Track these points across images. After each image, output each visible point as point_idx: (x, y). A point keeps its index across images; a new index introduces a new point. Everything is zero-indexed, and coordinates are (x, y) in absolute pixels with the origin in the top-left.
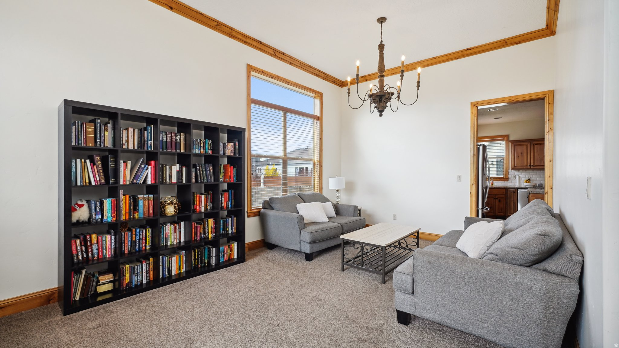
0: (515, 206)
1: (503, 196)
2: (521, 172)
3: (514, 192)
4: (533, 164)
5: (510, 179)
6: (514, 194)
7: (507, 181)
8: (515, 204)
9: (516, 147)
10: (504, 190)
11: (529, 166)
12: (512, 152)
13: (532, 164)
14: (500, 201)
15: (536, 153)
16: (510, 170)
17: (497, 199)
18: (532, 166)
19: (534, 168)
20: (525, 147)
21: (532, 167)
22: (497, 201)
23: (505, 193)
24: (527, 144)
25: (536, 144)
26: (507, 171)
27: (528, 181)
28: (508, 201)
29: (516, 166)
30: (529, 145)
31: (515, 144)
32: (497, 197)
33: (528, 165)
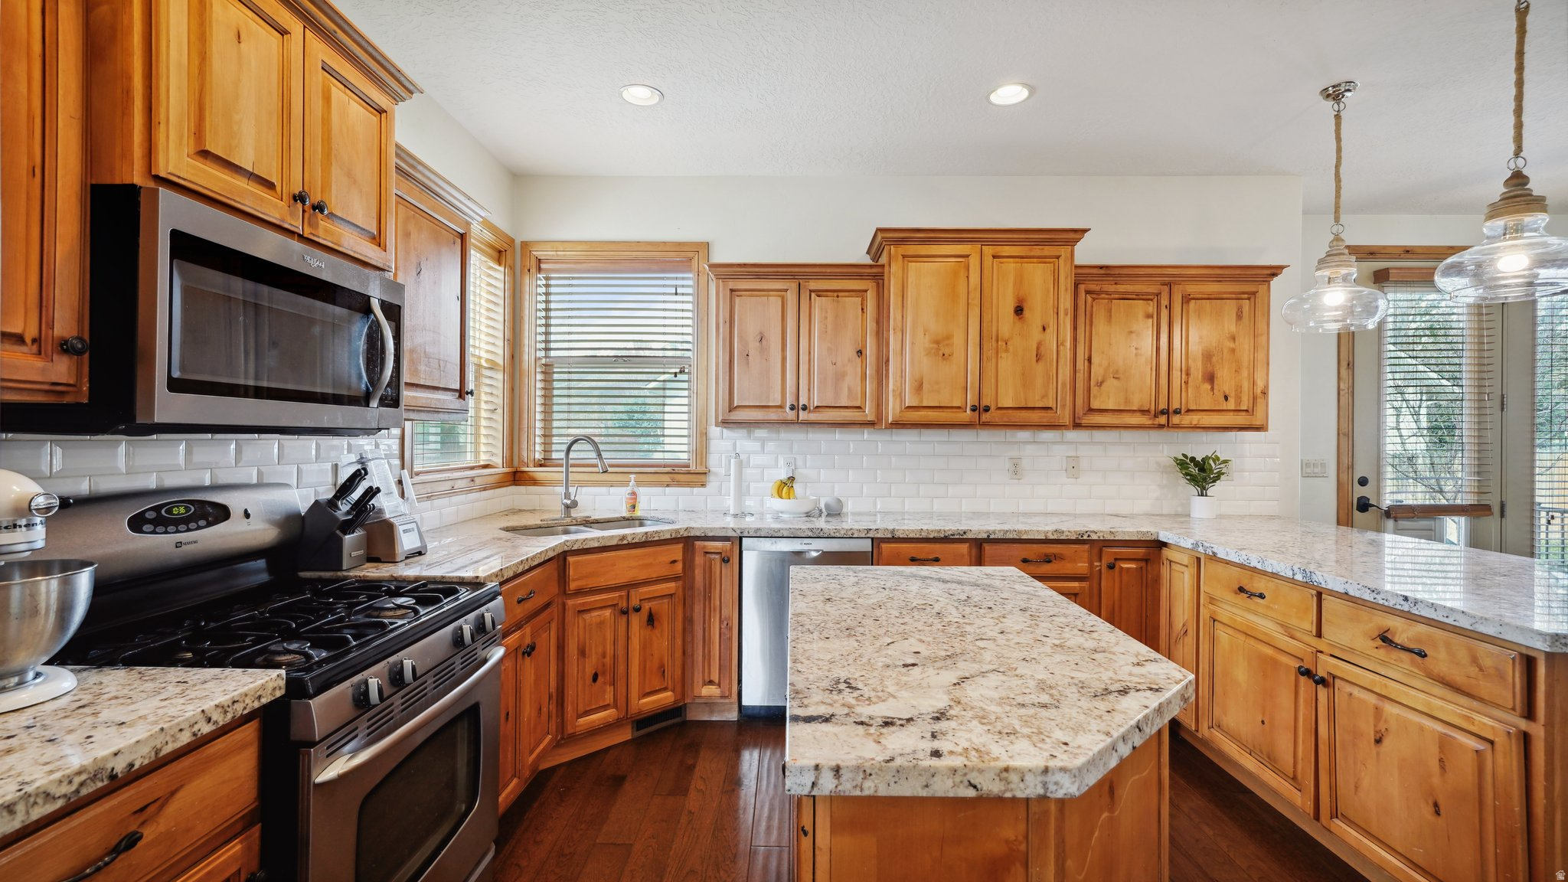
0: (730, 639)
1: (670, 587)
2: (757, 439)
3: (726, 560)
4: (809, 399)
5: (716, 474)
6: (726, 569)
7: (703, 485)
8: (731, 629)
9: (737, 300)
10: (677, 551)
11: (792, 408)
12: (721, 330)
13: (803, 401)
14: (651, 620)
15: (820, 337)
16: (714, 431)
17: (637, 610)
18: (805, 408)
19: (813, 417)
20: (775, 302)
21: (803, 415)
22: (636, 621)
23: (679, 567)
24: (786, 290)
25: (820, 293)
26: (701, 434)
27: (786, 486)
28: (698, 609)
29: (738, 407)
30: (791, 297)
31: (732, 284)
32: (635, 602)
33: (788, 405)
